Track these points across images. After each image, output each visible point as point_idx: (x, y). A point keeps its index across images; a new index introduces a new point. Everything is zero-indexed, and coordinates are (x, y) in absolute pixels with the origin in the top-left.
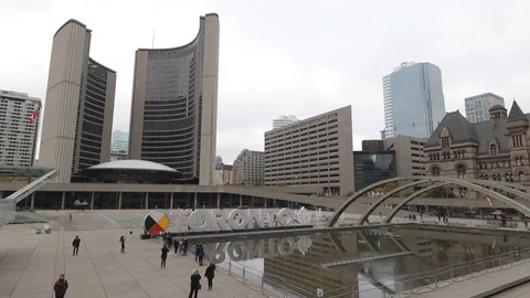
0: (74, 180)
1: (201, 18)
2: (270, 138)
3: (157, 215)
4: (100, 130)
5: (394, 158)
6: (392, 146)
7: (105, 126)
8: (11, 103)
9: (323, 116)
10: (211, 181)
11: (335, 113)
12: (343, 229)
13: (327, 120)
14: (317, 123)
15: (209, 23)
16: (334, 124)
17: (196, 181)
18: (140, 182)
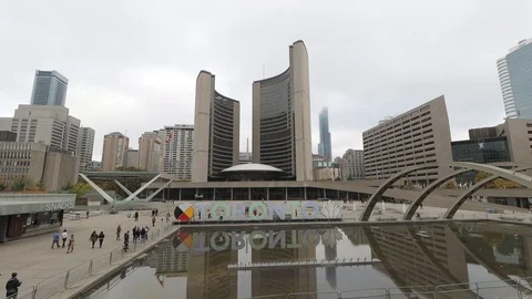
1: (291, 47)
2: (368, 137)
4: (231, 144)
5: (507, 145)
6: (503, 132)
7: (234, 141)
8: (187, 132)
11: (427, 106)
13: (419, 114)
14: (409, 118)
16: (427, 116)
17: (294, 179)
18: (253, 180)
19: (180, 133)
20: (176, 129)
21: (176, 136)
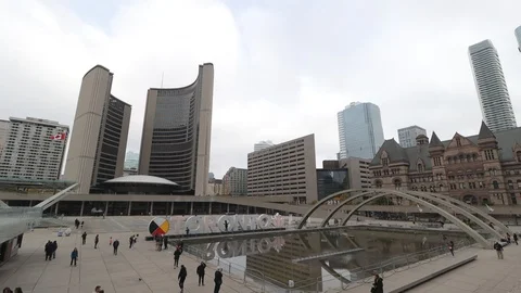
0: (92, 191)
1: (200, 66)
2: (252, 158)
3: (160, 220)
4: (115, 151)
6: (346, 165)
7: (120, 148)
8: (45, 129)
9: (293, 142)
10: (204, 192)
11: (302, 140)
12: (309, 231)
13: (297, 145)
15: (206, 70)
16: (301, 148)
17: (192, 192)
18: (147, 193)
19: (33, 129)
20: (28, 123)
21: (26, 133)
